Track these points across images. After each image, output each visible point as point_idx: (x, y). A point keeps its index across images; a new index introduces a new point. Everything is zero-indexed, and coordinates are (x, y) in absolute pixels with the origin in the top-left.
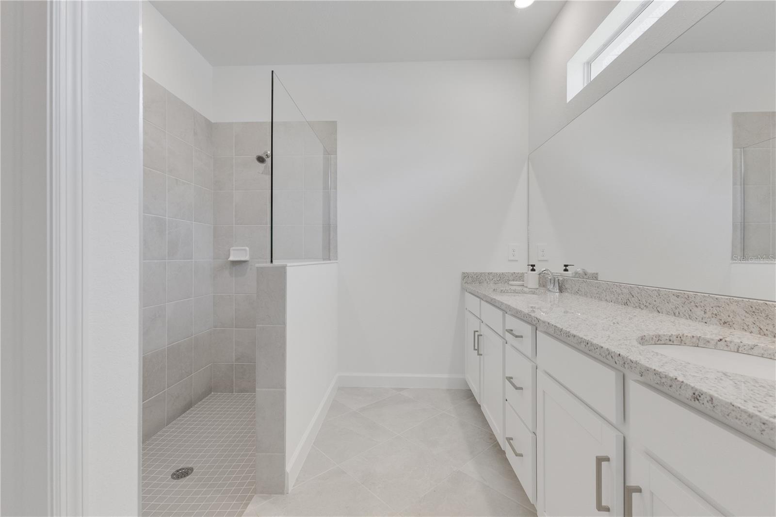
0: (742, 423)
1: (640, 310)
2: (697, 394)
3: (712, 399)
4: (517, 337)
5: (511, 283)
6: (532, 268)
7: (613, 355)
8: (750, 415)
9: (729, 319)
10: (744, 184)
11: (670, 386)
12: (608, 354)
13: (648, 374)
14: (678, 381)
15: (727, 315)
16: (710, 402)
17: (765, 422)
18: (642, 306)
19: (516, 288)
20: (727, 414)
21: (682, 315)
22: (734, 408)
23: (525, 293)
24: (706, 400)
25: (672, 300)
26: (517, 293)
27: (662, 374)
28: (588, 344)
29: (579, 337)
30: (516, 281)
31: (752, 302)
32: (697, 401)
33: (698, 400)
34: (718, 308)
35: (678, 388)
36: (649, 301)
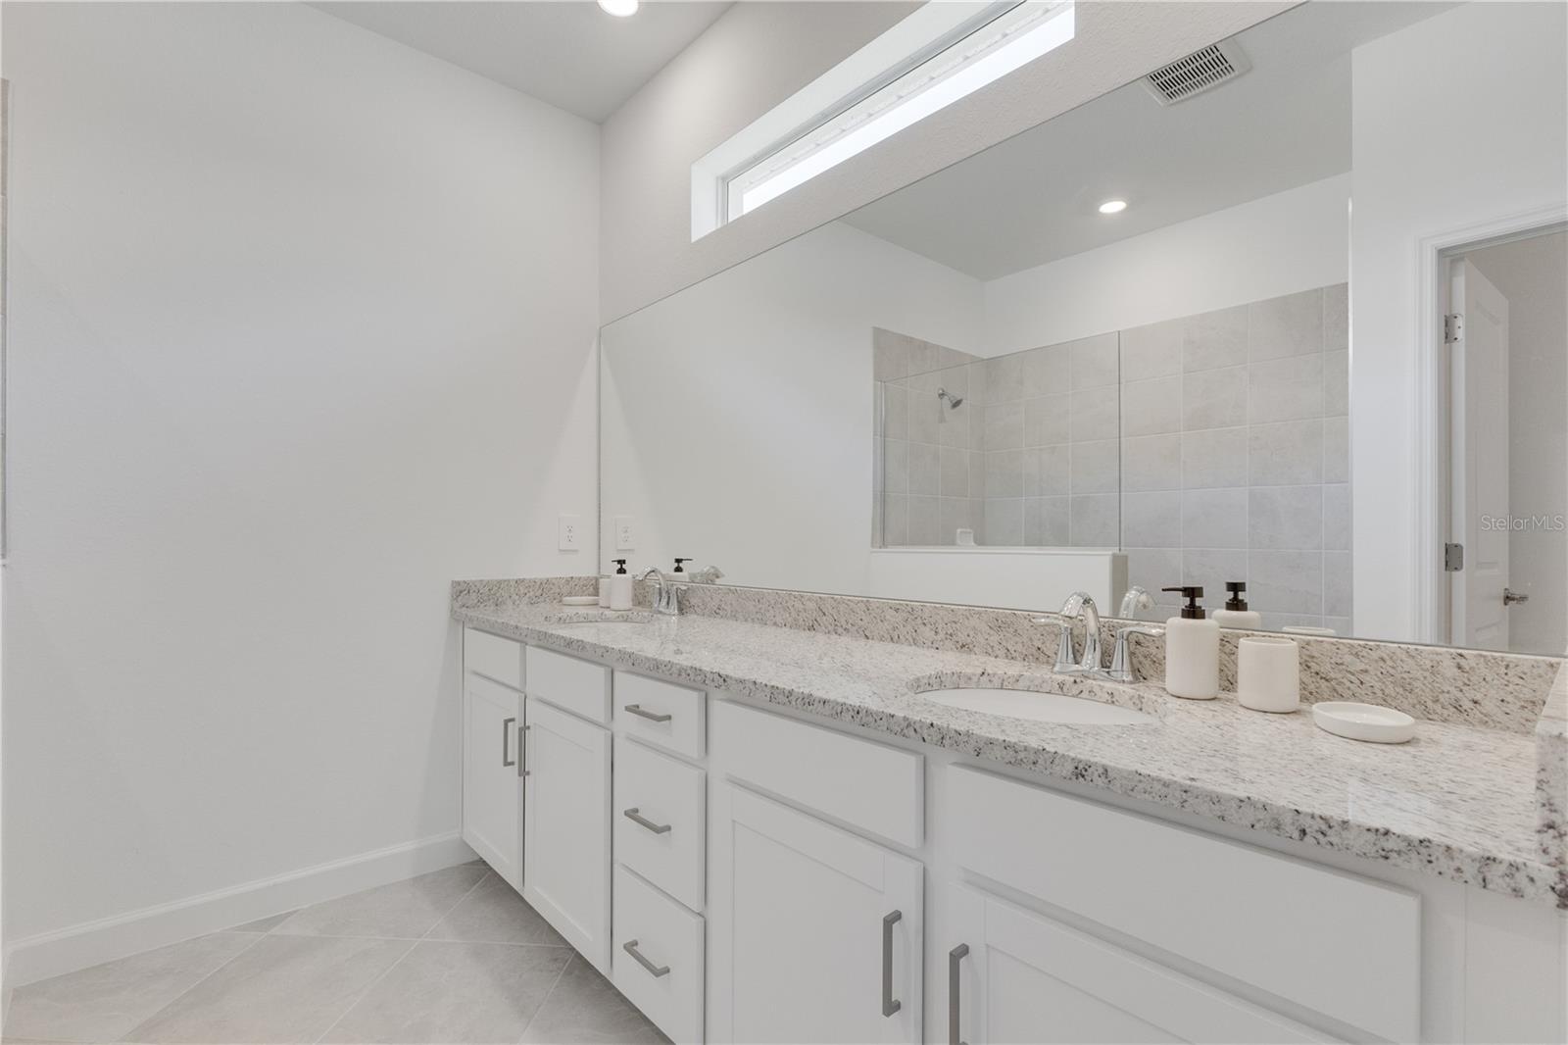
0: (1153, 797)
1: (836, 636)
2: (1081, 767)
3: (1106, 771)
4: (659, 719)
5: (567, 599)
6: (619, 566)
7: (917, 727)
8: (1165, 783)
9: (969, 640)
10: (885, 436)
11: (1034, 763)
12: (907, 727)
13: (993, 750)
14: (1048, 752)
15: (966, 634)
16: (1103, 777)
17: (1188, 789)
18: (840, 630)
19: (590, 612)
20: (1130, 788)
21: (904, 640)
22: (1142, 778)
23: (608, 620)
24: (1096, 773)
25: (888, 617)
26: (591, 622)
27: (1019, 746)
28: (858, 713)
29: (837, 703)
30: (575, 596)
31: (998, 613)
32: (1081, 779)
33: (1083, 776)
34: (954, 625)
35: (1048, 763)
36: (851, 621)
